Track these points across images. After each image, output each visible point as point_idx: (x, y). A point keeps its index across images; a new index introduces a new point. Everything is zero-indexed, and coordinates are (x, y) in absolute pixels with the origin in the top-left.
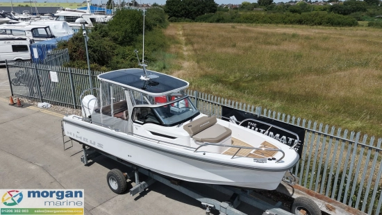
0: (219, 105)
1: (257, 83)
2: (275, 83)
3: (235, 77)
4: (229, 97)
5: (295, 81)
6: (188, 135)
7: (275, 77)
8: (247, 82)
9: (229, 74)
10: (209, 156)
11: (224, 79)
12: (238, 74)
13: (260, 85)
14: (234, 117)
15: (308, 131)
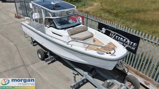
0: (97, 22)
1: (127, 14)
2: (137, 14)
3: (117, 11)
4: (110, 20)
5: (148, 14)
6: (68, 35)
7: (138, 11)
8: (123, 13)
9: (114, 9)
10: (74, 47)
11: (111, 11)
12: (119, 9)
13: (129, 15)
14: (104, 28)
15: (142, 39)
